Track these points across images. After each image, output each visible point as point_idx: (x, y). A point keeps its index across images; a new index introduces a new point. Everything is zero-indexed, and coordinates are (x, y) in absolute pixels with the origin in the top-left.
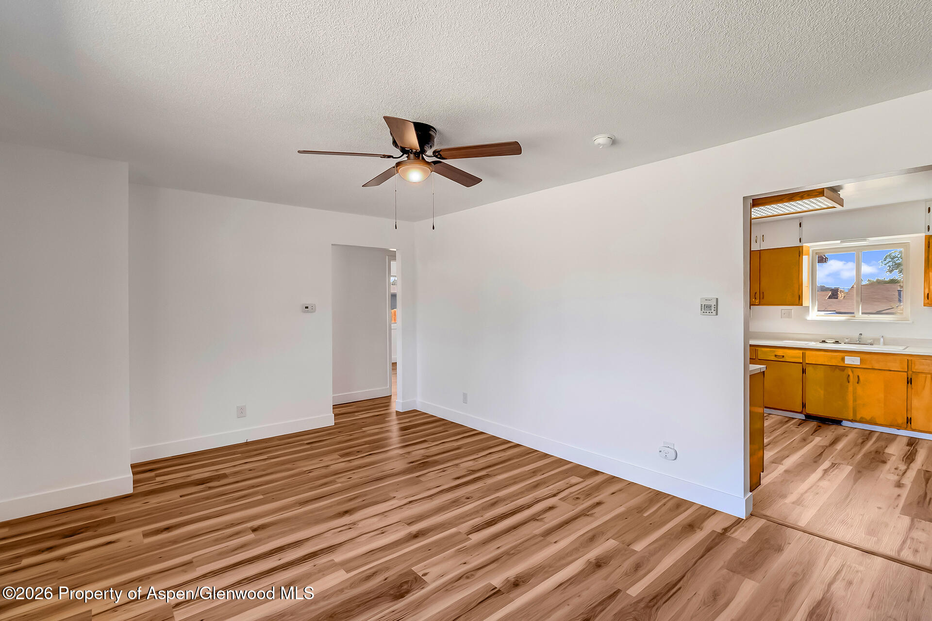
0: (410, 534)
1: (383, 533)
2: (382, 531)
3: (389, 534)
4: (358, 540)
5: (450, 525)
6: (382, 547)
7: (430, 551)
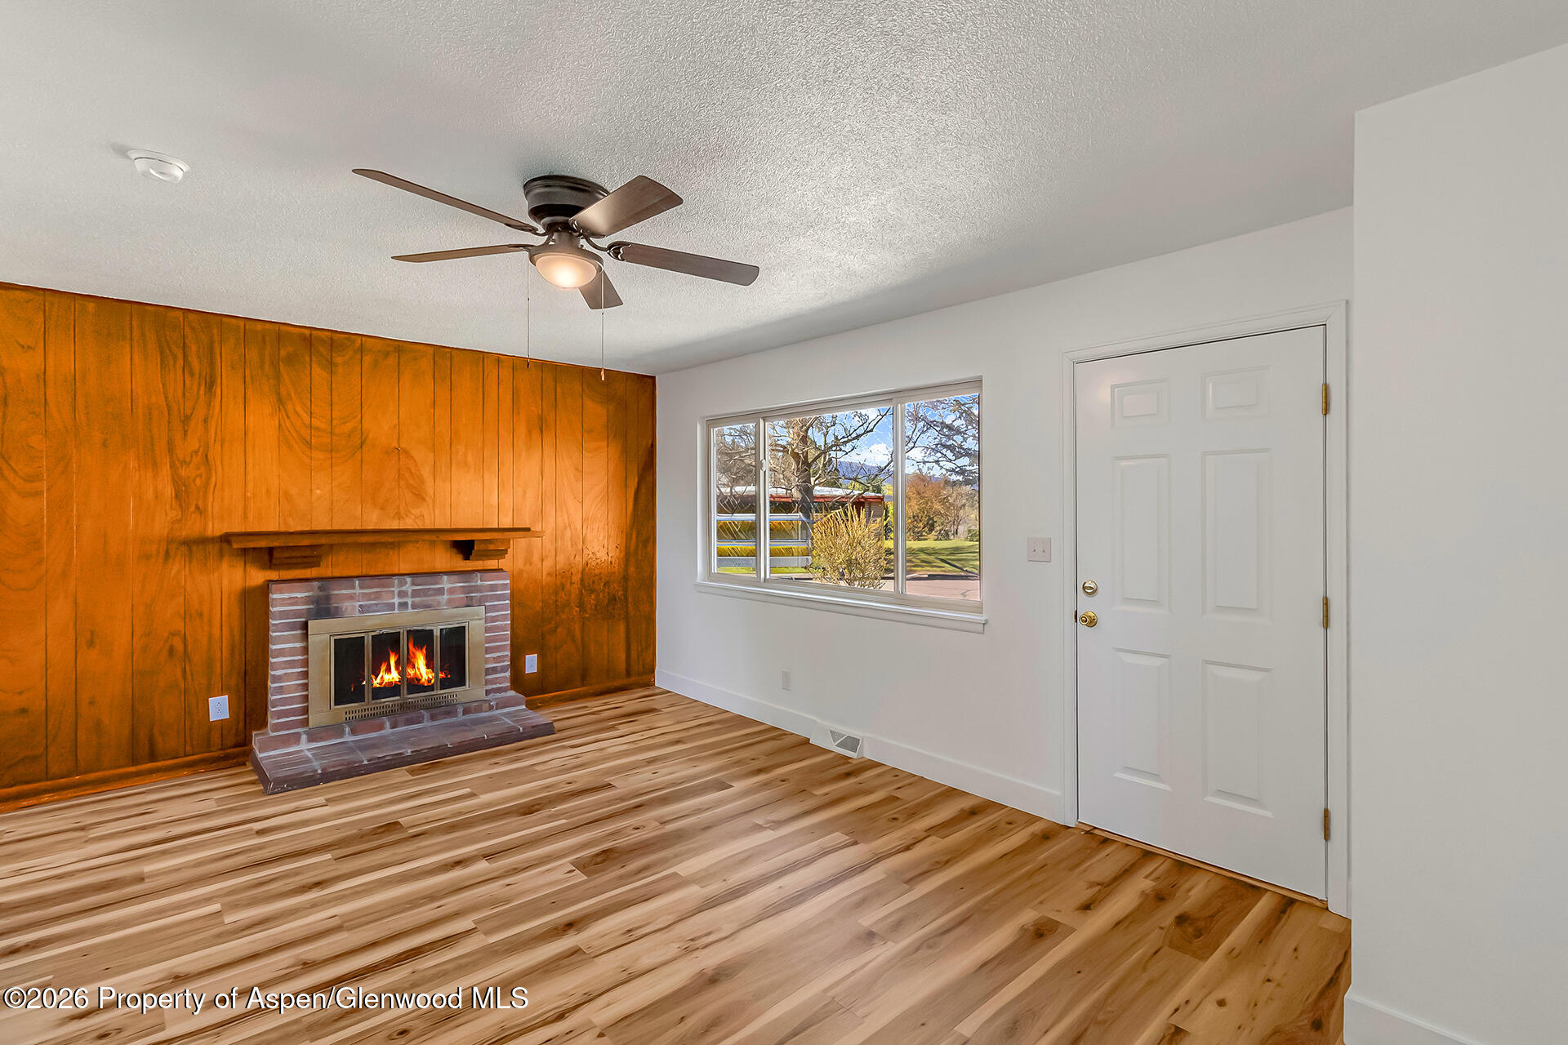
0: (579, 931)
1: (629, 931)
2: (631, 935)
3: (618, 930)
4: (671, 918)
5: (496, 948)
6: (627, 908)
7: (554, 902)
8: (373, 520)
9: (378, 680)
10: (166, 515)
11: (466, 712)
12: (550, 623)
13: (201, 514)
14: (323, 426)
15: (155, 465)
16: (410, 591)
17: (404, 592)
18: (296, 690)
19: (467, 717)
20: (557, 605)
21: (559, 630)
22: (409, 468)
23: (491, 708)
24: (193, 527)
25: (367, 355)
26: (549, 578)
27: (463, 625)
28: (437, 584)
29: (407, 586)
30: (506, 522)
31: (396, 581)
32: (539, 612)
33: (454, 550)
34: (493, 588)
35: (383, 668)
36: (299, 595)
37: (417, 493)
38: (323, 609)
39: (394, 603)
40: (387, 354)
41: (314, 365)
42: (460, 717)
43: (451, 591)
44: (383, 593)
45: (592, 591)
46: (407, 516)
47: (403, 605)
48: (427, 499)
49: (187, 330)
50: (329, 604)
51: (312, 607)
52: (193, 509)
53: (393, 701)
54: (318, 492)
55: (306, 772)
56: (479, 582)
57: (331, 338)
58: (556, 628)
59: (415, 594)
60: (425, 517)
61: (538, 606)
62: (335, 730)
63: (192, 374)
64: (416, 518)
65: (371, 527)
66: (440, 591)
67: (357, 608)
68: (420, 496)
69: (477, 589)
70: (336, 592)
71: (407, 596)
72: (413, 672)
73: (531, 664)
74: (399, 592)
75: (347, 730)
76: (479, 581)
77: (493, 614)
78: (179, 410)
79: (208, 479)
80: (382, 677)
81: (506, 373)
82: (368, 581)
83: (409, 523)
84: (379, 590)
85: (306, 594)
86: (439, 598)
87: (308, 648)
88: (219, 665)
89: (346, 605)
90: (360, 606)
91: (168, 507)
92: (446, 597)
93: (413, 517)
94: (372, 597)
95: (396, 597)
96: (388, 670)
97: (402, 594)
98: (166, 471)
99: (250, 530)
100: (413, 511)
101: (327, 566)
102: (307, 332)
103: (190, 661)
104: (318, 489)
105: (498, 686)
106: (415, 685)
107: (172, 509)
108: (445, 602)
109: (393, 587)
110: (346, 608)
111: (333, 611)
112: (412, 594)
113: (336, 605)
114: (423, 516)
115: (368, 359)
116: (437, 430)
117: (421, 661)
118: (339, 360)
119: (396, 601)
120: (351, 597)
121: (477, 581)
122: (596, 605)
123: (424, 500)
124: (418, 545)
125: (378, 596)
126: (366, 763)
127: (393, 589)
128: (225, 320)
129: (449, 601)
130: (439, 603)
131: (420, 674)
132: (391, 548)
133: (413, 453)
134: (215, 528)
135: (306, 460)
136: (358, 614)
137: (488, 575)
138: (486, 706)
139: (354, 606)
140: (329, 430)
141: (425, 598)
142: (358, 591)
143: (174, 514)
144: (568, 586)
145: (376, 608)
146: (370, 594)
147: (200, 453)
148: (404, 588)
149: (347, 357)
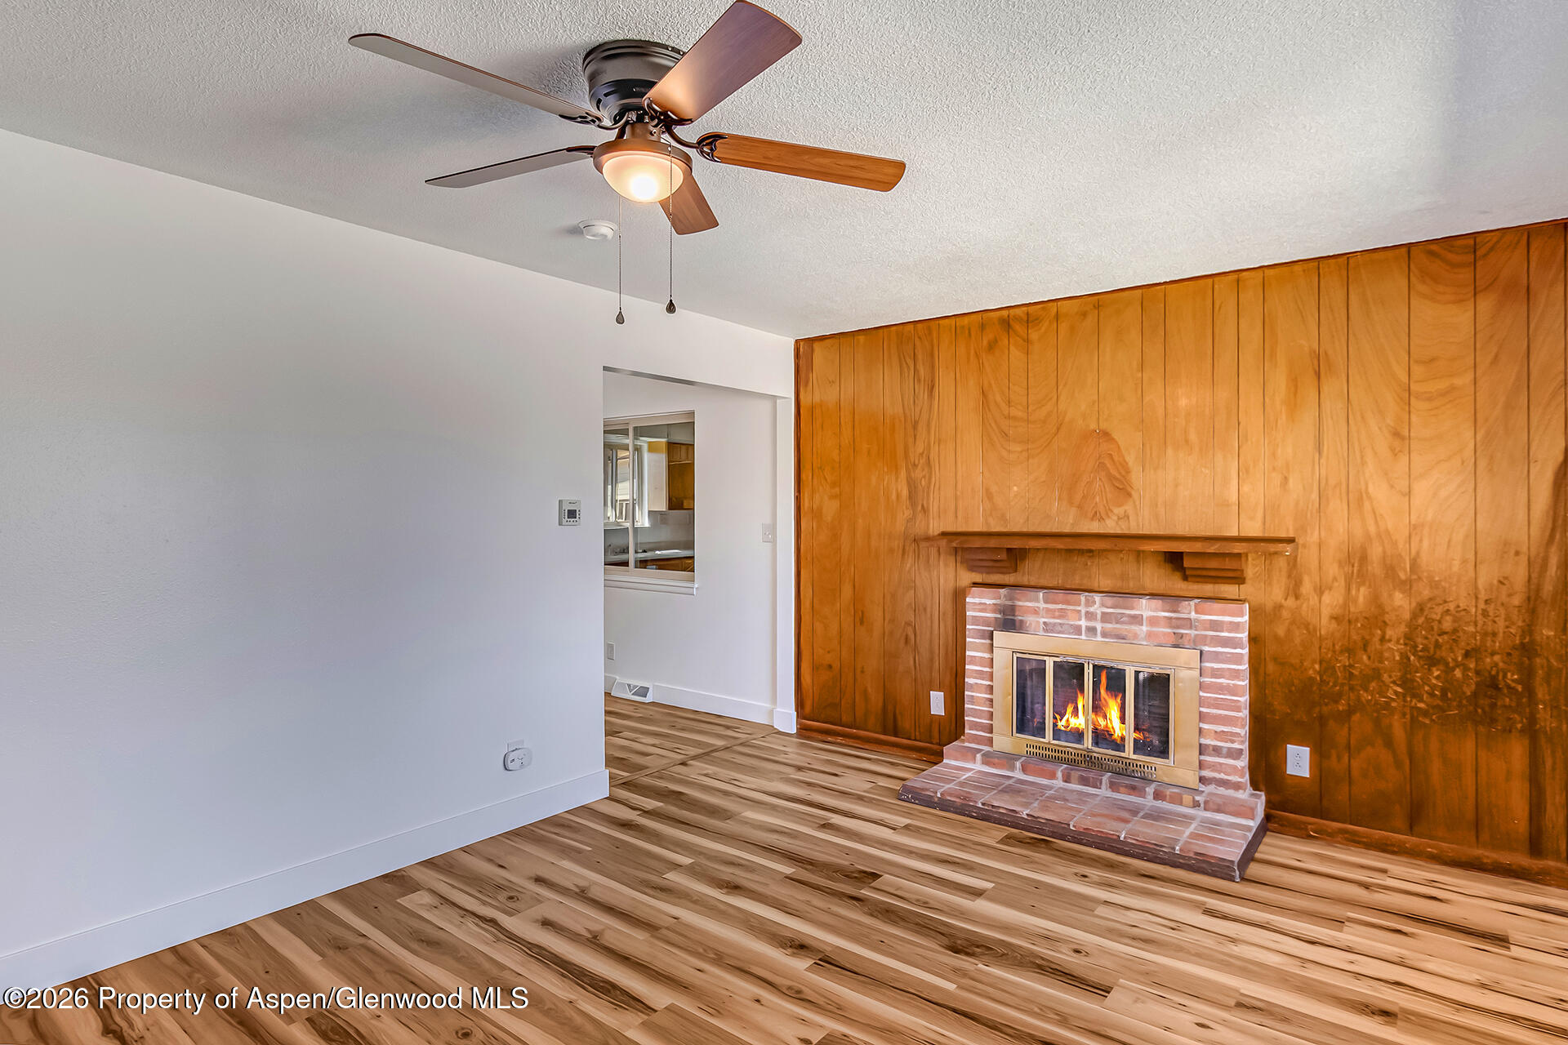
8: (1068, 522)
9: (1064, 722)
10: (904, 514)
11: (1158, 796)
12: (1336, 702)
13: (925, 513)
14: (1020, 414)
15: (897, 469)
16: (1099, 612)
17: (1092, 613)
18: (985, 703)
19: (1159, 804)
20: (1351, 674)
21: (1356, 717)
22: (1111, 455)
23: (1196, 805)
24: (919, 528)
25: (1063, 321)
26: (1334, 625)
27: (1168, 672)
28: (1132, 608)
29: (1096, 606)
30: (1253, 529)
31: (1083, 597)
32: (1311, 679)
33: (1169, 566)
34: (1215, 626)
35: (1070, 709)
36: (988, 602)
37: (1121, 487)
38: (1009, 622)
39: (1081, 626)
40: (1084, 315)
41: (1012, 348)
42: (1148, 801)
43: (1153, 621)
44: (1069, 612)
45: (1432, 661)
46: (1109, 517)
47: (1092, 630)
48: (1133, 493)
49: (917, 339)
50: (1014, 615)
51: (999, 616)
52: (920, 508)
53: (1075, 748)
54: (1015, 488)
55: (927, 790)
56: (1193, 615)
57: (1028, 314)
58: (1350, 712)
59: (1105, 618)
60: (1130, 518)
61: (1313, 670)
62: (1008, 759)
63: (919, 381)
64: (1119, 519)
65: (1067, 530)
66: (1137, 620)
67: (1042, 626)
68: (1123, 490)
69: (1189, 624)
70: (1020, 603)
71: (1096, 619)
72: (1105, 723)
73: (1298, 761)
74: (1087, 613)
75: (1018, 764)
76: (1193, 613)
77: (1216, 666)
78: (911, 416)
79: (930, 479)
80: (1068, 720)
81: (1250, 296)
82: (1053, 594)
83: (1111, 526)
84: (1064, 607)
85: (994, 601)
86: (1135, 628)
87: (992, 659)
88: (937, 663)
89: (1030, 619)
90: (1045, 623)
91: (904, 507)
92: (1144, 628)
93: (1115, 518)
94: (1057, 614)
95: (1083, 619)
96: (1075, 712)
97: (1090, 616)
98: (903, 474)
99: (960, 530)
100: (1116, 511)
101: (1024, 574)
102: (1005, 313)
103: (918, 653)
104: (1015, 485)
105: (1222, 776)
106: (1102, 737)
107: (907, 509)
108: (1143, 635)
109: (1079, 605)
110: (1030, 624)
111: (1017, 624)
112: (1102, 617)
113: (1020, 618)
114: (1128, 518)
115: (1064, 327)
116: (1146, 399)
117: (1113, 711)
118: (1034, 335)
119: (1083, 623)
120: (1036, 612)
121: (1190, 613)
122: (1444, 691)
123: (1130, 495)
124: (1122, 555)
125: (1063, 614)
126: (980, 805)
127: (1079, 608)
128: (942, 322)
129: (1149, 635)
130: (1136, 636)
131: (1113, 728)
132: (1090, 557)
133: (1115, 435)
134: (935, 527)
135: (1004, 453)
136: (1042, 633)
137: (1209, 605)
138: (1187, 798)
139: (1038, 622)
140: (1026, 418)
141: (1118, 626)
142: (1042, 605)
143: (908, 513)
144: (1375, 643)
145: (1060, 629)
146: (1054, 610)
147: (924, 455)
148: (1092, 609)
149: (1043, 329)
